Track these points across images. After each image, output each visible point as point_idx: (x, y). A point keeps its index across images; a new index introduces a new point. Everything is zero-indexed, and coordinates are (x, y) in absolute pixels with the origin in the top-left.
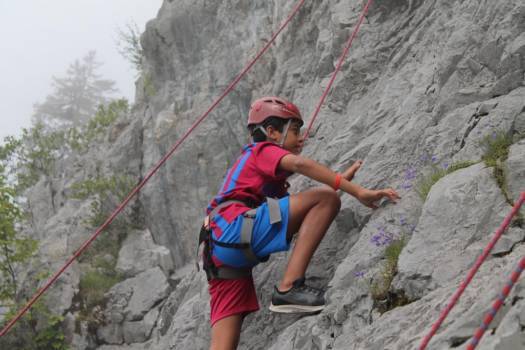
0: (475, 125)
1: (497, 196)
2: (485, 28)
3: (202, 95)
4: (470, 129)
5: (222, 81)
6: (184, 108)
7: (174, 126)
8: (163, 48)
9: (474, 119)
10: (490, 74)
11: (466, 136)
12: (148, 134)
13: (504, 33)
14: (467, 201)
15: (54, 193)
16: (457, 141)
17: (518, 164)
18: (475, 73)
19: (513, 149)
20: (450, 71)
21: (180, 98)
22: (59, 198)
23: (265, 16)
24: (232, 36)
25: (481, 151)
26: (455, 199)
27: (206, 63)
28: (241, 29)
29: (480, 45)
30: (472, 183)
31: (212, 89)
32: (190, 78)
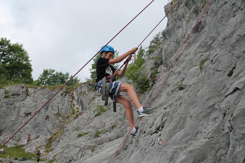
0: (200, 57)
1: (200, 72)
2: (206, 39)
3: (172, 43)
4: (199, 58)
5: (175, 40)
6: (169, 45)
7: (167, 48)
8: (165, 35)
9: (201, 57)
10: (206, 47)
11: (198, 59)
12: (163, 49)
13: (208, 40)
14: (195, 72)
16: (197, 60)
17: (205, 66)
18: (203, 47)
19: (205, 63)
20: (200, 46)
21: (168, 43)
23: (182, 29)
24: (177, 33)
25: (200, 63)
26: (193, 72)
27: (172, 37)
28: (178, 31)
29: (204, 42)
30: (197, 69)
31: (173, 42)
32: (170, 40)
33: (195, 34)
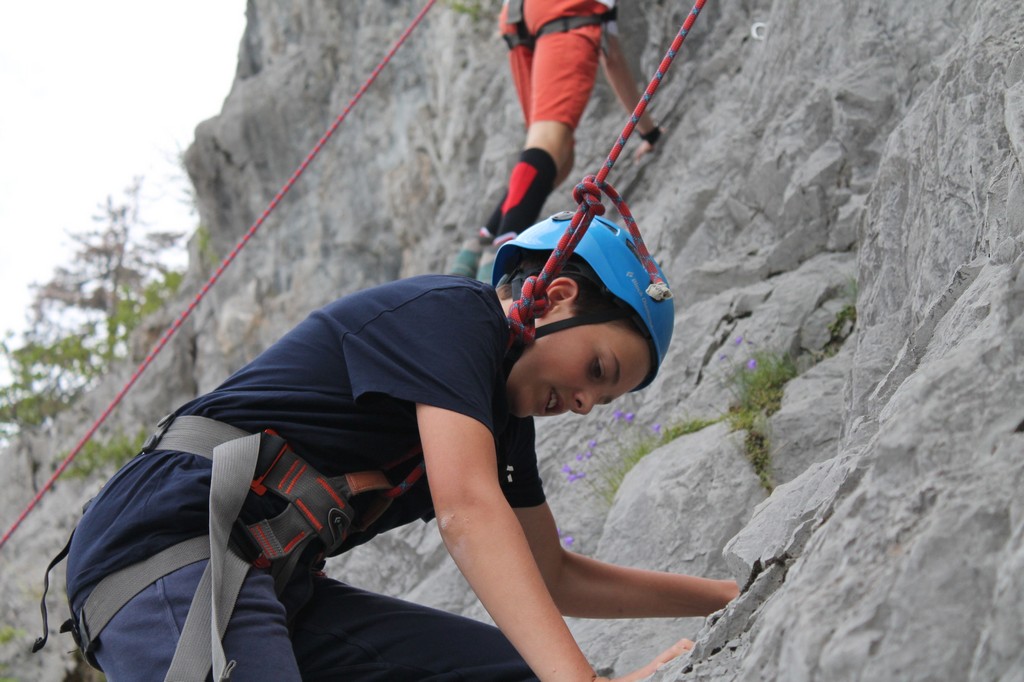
0: (725, 337)
1: (750, 493)
2: (758, 134)
3: (309, 263)
4: (714, 347)
5: (346, 235)
6: (275, 289)
7: (255, 327)
8: (228, 174)
9: (725, 327)
10: (766, 227)
11: (706, 361)
12: (206, 346)
13: (789, 143)
14: (690, 503)
15: (36, 467)
16: (688, 374)
17: (795, 423)
18: (738, 228)
19: (793, 388)
20: (693, 222)
21: (266, 271)
22: (46, 475)
23: (421, 103)
24: (361, 145)
25: (731, 395)
26: (668, 502)
27: (312, 200)
28: (378, 130)
29: (746, 169)
30: (703, 466)
31: (326, 251)
32: (283, 232)
33: (607, 122)
